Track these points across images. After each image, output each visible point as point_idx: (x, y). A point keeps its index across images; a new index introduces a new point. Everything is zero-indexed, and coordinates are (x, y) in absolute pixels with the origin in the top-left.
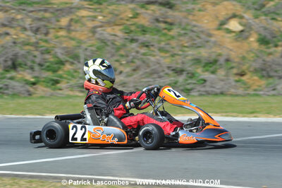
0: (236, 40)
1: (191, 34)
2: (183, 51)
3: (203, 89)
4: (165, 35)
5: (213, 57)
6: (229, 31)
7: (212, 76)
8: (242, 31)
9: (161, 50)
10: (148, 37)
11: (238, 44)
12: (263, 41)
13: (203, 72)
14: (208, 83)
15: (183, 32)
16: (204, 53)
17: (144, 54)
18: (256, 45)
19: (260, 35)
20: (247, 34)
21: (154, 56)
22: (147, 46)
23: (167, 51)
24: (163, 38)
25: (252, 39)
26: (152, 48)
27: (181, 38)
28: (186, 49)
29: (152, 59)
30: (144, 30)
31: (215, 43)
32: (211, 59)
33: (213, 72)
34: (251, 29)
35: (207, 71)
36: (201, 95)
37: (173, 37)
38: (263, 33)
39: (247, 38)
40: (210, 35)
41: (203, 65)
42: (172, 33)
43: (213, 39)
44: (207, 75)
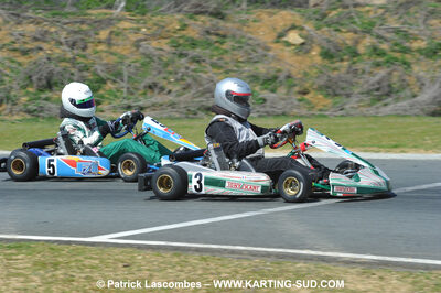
0: (297, 54)
1: (247, 48)
2: (238, 67)
3: (262, 110)
4: (217, 48)
5: (272, 73)
6: (288, 44)
7: (273, 95)
8: (303, 44)
9: (214, 65)
10: (198, 51)
11: (300, 58)
12: (327, 55)
13: (262, 90)
14: (268, 103)
15: (237, 45)
16: (262, 69)
17: (194, 71)
18: (318, 60)
19: (323, 48)
20: (307, 47)
21: (206, 73)
22: (198, 62)
23: (220, 67)
24: (215, 53)
25: (314, 53)
26: (203, 64)
27: (235, 52)
28: (241, 65)
29: (204, 76)
30: (194, 44)
31: (274, 58)
32: (270, 76)
33: (273, 91)
34: (313, 42)
35: (266, 89)
36: (260, 116)
37: (226, 51)
38: (326, 46)
39: (308, 52)
40: (268, 49)
41: (261, 82)
42: (224, 47)
43: (271, 53)
44: (266, 94)
